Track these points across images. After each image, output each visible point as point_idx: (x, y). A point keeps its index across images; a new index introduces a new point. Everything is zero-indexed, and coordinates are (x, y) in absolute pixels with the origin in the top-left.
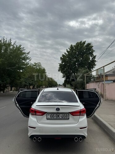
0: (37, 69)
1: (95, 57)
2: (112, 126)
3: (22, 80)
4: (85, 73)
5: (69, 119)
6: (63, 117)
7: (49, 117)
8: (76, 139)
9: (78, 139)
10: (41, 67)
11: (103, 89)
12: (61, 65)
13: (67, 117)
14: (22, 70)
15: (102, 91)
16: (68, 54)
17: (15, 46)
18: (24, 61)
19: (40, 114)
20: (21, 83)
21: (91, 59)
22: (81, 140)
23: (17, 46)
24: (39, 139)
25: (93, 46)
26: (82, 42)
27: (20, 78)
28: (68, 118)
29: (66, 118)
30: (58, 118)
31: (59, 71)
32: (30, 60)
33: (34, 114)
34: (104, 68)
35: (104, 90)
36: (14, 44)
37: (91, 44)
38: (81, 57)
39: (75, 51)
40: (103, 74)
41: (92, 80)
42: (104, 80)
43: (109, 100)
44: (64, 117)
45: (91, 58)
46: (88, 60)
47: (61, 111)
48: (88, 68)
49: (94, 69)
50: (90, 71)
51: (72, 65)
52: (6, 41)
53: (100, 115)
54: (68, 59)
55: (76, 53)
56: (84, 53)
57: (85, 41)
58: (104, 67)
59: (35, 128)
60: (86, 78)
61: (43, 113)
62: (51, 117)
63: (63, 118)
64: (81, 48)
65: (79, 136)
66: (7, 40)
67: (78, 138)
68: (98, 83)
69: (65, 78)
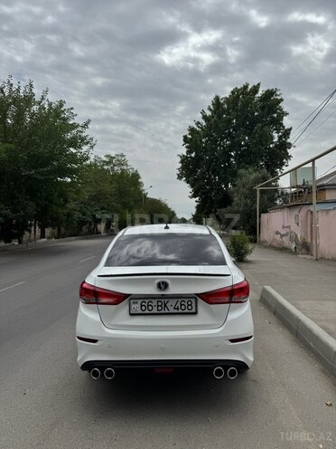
0: (115, 175)
1: (287, 133)
2: (330, 334)
3: (71, 205)
4: (257, 181)
5: (196, 313)
6: (178, 309)
7: (136, 307)
8: (219, 373)
9: (226, 372)
10: (125, 167)
11: (311, 226)
12: (184, 160)
13: (190, 307)
14: (69, 177)
15: (306, 233)
16: (207, 127)
17: (46, 106)
18: (73, 151)
19: (111, 300)
20: (69, 215)
21: (276, 140)
22: (232, 373)
23: (50, 105)
24: (109, 374)
25: (282, 100)
26: (250, 87)
27: (66, 201)
28: (194, 310)
29: (186, 311)
30: (162, 311)
31: (180, 177)
32: (92, 147)
33: (93, 299)
34: (313, 165)
35: (313, 230)
36: (43, 99)
37: (278, 93)
38: (245, 134)
39: (228, 114)
40: (311, 183)
41: (278, 202)
42: (314, 201)
43: (329, 259)
44: (183, 307)
45: (276, 136)
46: (266, 141)
47: (173, 290)
48: (268, 167)
49: (285, 169)
50: (274, 174)
51: (218, 160)
52: (18, 90)
53: (298, 302)
54: (207, 141)
55: (230, 121)
56: (255, 121)
57: (259, 84)
58: (313, 161)
59: (95, 341)
60: (261, 197)
61: (118, 298)
62: (143, 308)
63: (180, 311)
64: (246, 105)
65: (226, 364)
66: (19, 87)
67: (226, 368)
68: (295, 212)
69: (197, 199)
